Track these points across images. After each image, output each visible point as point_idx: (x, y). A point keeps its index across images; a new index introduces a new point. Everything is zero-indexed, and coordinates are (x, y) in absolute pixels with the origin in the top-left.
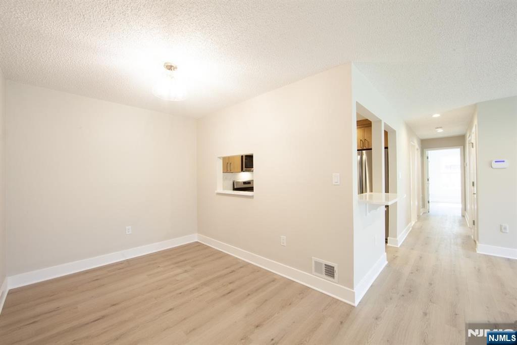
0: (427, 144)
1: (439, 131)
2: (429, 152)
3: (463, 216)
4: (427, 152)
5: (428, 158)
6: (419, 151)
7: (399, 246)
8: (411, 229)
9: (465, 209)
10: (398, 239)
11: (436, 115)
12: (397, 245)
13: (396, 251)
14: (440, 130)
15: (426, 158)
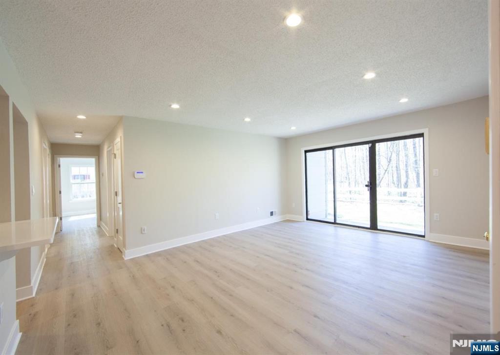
0: (58, 149)
1: (76, 136)
2: (61, 159)
3: (99, 226)
4: (58, 159)
5: (59, 166)
6: (50, 157)
7: (34, 295)
8: (45, 260)
9: (100, 218)
10: (32, 284)
11: (81, 117)
12: (32, 294)
13: (32, 305)
14: (78, 136)
15: (58, 166)
